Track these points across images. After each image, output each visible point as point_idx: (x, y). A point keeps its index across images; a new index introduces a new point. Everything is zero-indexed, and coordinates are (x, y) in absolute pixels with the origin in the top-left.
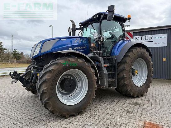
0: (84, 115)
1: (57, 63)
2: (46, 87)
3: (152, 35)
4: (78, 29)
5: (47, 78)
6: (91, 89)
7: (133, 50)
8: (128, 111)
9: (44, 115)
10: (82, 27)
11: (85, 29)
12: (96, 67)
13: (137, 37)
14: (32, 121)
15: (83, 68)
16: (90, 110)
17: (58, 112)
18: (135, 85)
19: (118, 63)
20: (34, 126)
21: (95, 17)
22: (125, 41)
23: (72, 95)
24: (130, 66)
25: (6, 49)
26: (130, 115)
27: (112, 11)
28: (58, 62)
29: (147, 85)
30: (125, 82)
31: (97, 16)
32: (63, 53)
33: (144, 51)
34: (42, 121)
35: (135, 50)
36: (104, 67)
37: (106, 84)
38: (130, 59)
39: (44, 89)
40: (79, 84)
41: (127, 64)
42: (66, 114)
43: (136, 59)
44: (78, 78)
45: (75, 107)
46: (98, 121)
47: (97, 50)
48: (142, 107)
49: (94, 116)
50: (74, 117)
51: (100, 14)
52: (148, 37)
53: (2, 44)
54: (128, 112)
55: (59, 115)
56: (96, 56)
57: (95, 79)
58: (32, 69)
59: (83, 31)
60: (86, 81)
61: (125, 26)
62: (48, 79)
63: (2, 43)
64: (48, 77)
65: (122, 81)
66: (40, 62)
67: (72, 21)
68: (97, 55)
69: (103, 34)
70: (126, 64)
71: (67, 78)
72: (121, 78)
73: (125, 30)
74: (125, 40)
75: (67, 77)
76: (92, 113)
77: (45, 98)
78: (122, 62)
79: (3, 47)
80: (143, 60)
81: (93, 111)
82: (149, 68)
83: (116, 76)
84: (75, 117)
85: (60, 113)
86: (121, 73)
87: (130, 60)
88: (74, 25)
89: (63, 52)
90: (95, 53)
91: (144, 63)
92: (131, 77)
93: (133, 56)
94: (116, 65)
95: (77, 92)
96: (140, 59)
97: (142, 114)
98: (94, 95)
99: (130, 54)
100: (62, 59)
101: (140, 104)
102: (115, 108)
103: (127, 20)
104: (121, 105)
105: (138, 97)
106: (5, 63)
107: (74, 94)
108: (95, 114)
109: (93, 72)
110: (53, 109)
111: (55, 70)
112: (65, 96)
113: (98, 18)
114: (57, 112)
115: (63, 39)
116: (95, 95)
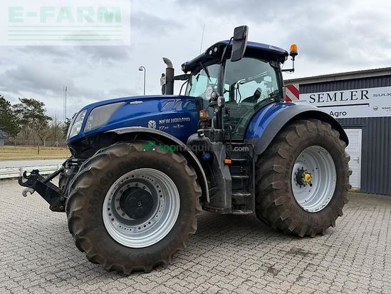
0: (166, 271)
1: (105, 155)
2: (79, 205)
3: (367, 89)
4: (179, 78)
5: (82, 187)
6: (186, 215)
7: (297, 126)
8: (271, 267)
9: (82, 267)
10: (189, 73)
11: (194, 78)
12: (200, 165)
13: (332, 93)
14: (53, 277)
15: (168, 166)
16: (185, 261)
17: (105, 261)
18: (302, 209)
19: (260, 156)
20: (52, 288)
21: (211, 52)
22: (284, 106)
23: (145, 226)
24: (288, 164)
25: (51, 119)
26: (270, 277)
27: (241, 40)
28: (108, 152)
29: (334, 209)
30: (275, 201)
31: (216, 49)
32: (119, 133)
33: (325, 128)
34: (73, 280)
35: (302, 126)
36: (225, 164)
37: (227, 203)
38: (287, 147)
39: (75, 210)
40: (162, 200)
41: (281, 160)
42: (123, 266)
43: (303, 147)
44: (160, 188)
45: (145, 252)
46: (191, 286)
47: (213, 126)
48: (308, 260)
49: (187, 274)
50: (142, 275)
51: (221, 46)
52: (358, 93)
53: (43, 108)
54: (271, 269)
55: (108, 268)
56: (202, 139)
57: (196, 192)
58: (66, 166)
59: (190, 82)
60: (175, 195)
61: (283, 71)
62: (83, 189)
63: (42, 104)
64: (85, 184)
65: (268, 199)
66: (83, 151)
67: (166, 61)
68: (205, 138)
69: (238, 88)
70: (276, 159)
71: (136, 188)
72: (265, 190)
73: (284, 79)
74: (283, 104)
75: (137, 185)
76: (186, 268)
77: (78, 229)
78: (268, 154)
79: (45, 114)
80: (325, 150)
81: (190, 263)
82: (340, 170)
83: (254, 186)
84: (145, 275)
85: (109, 263)
86: (266, 180)
87: (288, 151)
88: (170, 70)
89: (120, 131)
90: (201, 132)
91: (327, 157)
92: (289, 190)
93: (294, 140)
94: (255, 160)
95: (158, 218)
96: (315, 147)
97: (300, 278)
98: (192, 228)
99: (289, 136)
100: (119, 146)
101: (307, 254)
102: (242, 258)
103: (290, 57)
104: (259, 254)
105: (308, 236)
106: (48, 148)
107: (150, 223)
108: (193, 270)
109: (191, 177)
110: (94, 255)
111: (99, 170)
112: (128, 227)
113: (218, 55)
114: (103, 261)
115: (136, 102)
116: (196, 229)
